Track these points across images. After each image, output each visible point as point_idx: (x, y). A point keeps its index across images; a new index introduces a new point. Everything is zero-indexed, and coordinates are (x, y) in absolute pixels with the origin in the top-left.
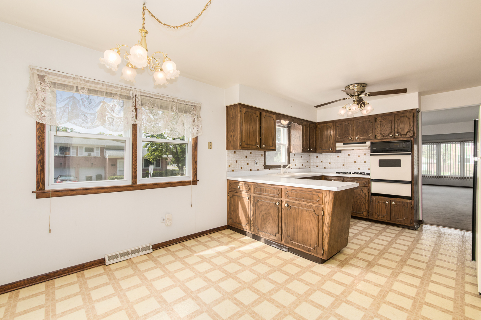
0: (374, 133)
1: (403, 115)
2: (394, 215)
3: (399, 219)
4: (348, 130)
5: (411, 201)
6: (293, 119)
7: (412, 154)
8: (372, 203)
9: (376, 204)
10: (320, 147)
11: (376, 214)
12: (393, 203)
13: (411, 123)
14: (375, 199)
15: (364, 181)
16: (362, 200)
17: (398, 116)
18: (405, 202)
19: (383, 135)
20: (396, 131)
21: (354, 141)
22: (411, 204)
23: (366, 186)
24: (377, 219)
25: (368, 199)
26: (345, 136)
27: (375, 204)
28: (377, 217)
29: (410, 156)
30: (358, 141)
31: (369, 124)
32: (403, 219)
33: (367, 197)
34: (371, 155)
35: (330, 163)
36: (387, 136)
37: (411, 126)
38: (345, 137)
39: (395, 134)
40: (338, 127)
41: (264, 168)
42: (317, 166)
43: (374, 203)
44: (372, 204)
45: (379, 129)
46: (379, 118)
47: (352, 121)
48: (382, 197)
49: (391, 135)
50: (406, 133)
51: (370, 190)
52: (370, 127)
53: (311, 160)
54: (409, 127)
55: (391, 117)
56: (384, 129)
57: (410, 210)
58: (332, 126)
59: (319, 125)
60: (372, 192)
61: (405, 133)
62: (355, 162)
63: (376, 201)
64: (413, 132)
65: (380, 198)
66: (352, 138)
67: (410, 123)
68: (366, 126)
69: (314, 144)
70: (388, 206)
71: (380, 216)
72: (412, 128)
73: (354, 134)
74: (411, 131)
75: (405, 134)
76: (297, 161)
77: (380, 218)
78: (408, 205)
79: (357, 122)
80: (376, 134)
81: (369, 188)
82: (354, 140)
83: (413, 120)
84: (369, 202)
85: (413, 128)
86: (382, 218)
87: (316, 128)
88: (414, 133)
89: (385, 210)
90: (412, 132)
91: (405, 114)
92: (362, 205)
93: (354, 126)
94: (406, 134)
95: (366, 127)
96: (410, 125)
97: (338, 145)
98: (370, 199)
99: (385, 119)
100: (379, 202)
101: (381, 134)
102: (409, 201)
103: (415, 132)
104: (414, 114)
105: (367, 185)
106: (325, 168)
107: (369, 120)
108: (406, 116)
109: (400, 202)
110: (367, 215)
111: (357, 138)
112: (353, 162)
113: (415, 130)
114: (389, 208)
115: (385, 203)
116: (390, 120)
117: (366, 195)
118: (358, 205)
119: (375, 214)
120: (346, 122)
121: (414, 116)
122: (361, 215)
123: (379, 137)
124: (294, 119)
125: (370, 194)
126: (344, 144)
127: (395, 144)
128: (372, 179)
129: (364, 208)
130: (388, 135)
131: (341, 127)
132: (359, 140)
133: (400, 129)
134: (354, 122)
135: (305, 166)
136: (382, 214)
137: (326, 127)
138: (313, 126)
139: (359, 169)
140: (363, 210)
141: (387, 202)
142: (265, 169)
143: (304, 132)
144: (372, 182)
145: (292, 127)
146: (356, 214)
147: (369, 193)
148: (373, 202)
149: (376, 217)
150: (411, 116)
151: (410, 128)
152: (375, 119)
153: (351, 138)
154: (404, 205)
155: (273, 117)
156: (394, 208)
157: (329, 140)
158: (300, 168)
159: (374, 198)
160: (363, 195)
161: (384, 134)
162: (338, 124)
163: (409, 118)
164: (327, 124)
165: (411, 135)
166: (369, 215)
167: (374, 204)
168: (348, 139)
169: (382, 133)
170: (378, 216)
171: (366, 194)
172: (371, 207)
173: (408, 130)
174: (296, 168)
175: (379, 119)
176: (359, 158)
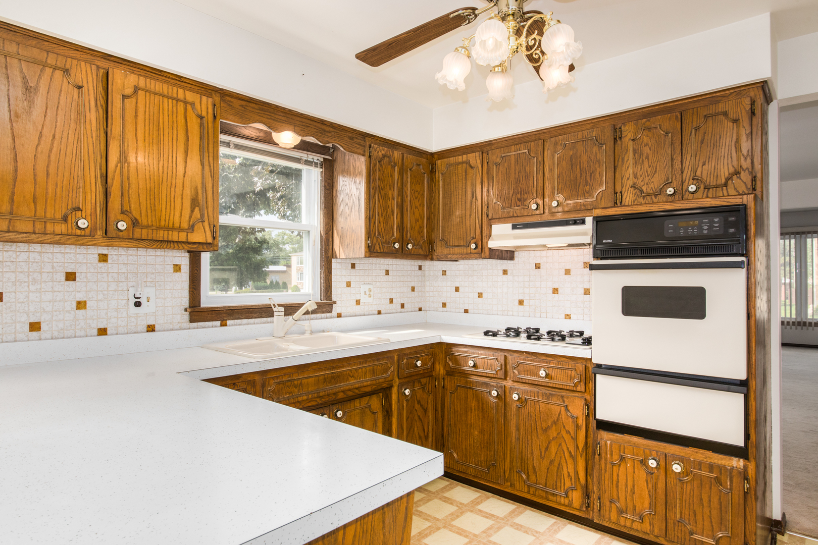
0: (611, 185)
1: (712, 109)
2: (678, 516)
3: (695, 536)
4: (527, 177)
5: (745, 467)
6: (319, 125)
7: (748, 264)
8: (600, 460)
9: (613, 465)
10: (443, 239)
11: (613, 505)
12: (677, 468)
13: (744, 138)
14: (611, 445)
15: (571, 369)
16: (563, 444)
17: (695, 117)
18: (721, 468)
19: (642, 191)
20: (687, 174)
21: (547, 217)
22: (746, 478)
23: (579, 389)
24: (617, 523)
25: (586, 443)
26: (519, 196)
27: (609, 466)
28: (618, 519)
29: (741, 273)
30: (559, 217)
31: (595, 149)
32: (713, 538)
33: (582, 434)
34: (592, 267)
35: (480, 295)
36: (656, 196)
37: (745, 151)
38: (519, 203)
39: (685, 188)
40: (496, 164)
41: (191, 321)
42: (444, 305)
43: (606, 460)
44: (600, 465)
45: (628, 170)
46: (627, 128)
47: (540, 142)
48: (635, 439)
49: (670, 191)
50: (723, 181)
51: (591, 406)
52: (598, 161)
53: (428, 283)
54: (734, 154)
55: (670, 119)
56: (647, 166)
57: (742, 501)
58: (479, 162)
59: (439, 162)
60: (598, 417)
61: (719, 182)
62: (555, 291)
63: (611, 455)
64: (750, 178)
65: (629, 442)
66: (541, 203)
67: (738, 141)
68: (585, 158)
69: (421, 227)
70: (657, 479)
71: (629, 516)
72: (746, 159)
73: (548, 191)
74: (742, 173)
75: (721, 186)
76: (365, 288)
77: (628, 524)
78: (731, 481)
79: (556, 144)
80: (618, 189)
81: (588, 398)
82: (547, 211)
83: (751, 125)
84: (591, 453)
85: (749, 160)
86: (636, 526)
87: (432, 172)
88: (754, 179)
89: (647, 493)
90: (746, 177)
91: (721, 107)
92: (564, 465)
93: (545, 159)
94: (726, 184)
95: (585, 163)
96: (738, 148)
97: (497, 229)
98: (590, 440)
99: (649, 129)
100: (622, 459)
101: (633, 186)
102: (737, 463)
103: (759, 175)
104: (753, 103)
105: (581, 388)
106: (466, 311)
107: (594, 134)
108: (725, 114)
109: (700, 463)
110: (581, 506)
111: (555, 204)
112: (551, 291)
113: (758, 166)
114: (661, 485)
115: (644, 463)
116: (667, 133)
117: (577, 427)
118: (552, 462)
119: (608, 504)
120: (522, 145)
121: (753, 113)
122: (560, 504)
123: (629, 197)
124: (324, 127)
125: (593, 424)
126: (514, 227)
127: (682, 223)
128: (599, 366)
129: (572, 474)
130: (661, 191)
131: (506, 165)
132: (564, 212)
133: (704, 164)
134: (547, 145)
135: (403, 306)
136: (635, 507)
137: (460, 166)
138: (418, 165)
139: (568, 316)
140: (568, 484)
141: (652, 463)
142: (195, 324)
143: (375, 180)
144: (598, 376)
145: (338, 166)
146: (544, 494)
147: (588, 416)
148: (603, 455)
149: (614, 516)
150: (744, 113)
151: (739, 160)
152: (615, 129)
153: (538, 205)
154: (718, 480)
155: (193, 104)
156: (679, 489)
157: (468, 213)
158: (379, 313)
159: (606, 437)
160: (571, 428)
161: (644, 188)
162: (495, 156)
163: (736, 121)
164: (465, 156)
165: (743, 189)
166: (589, 506)
167: (606, 464)
168: (528, 207)
169: (639, 183)
170: (621, 512)
171: (580, 422)
172: (595, 474)
173: (732, 170)
174: (362, 313)
175: (629, 131)
176: (567, 276)
